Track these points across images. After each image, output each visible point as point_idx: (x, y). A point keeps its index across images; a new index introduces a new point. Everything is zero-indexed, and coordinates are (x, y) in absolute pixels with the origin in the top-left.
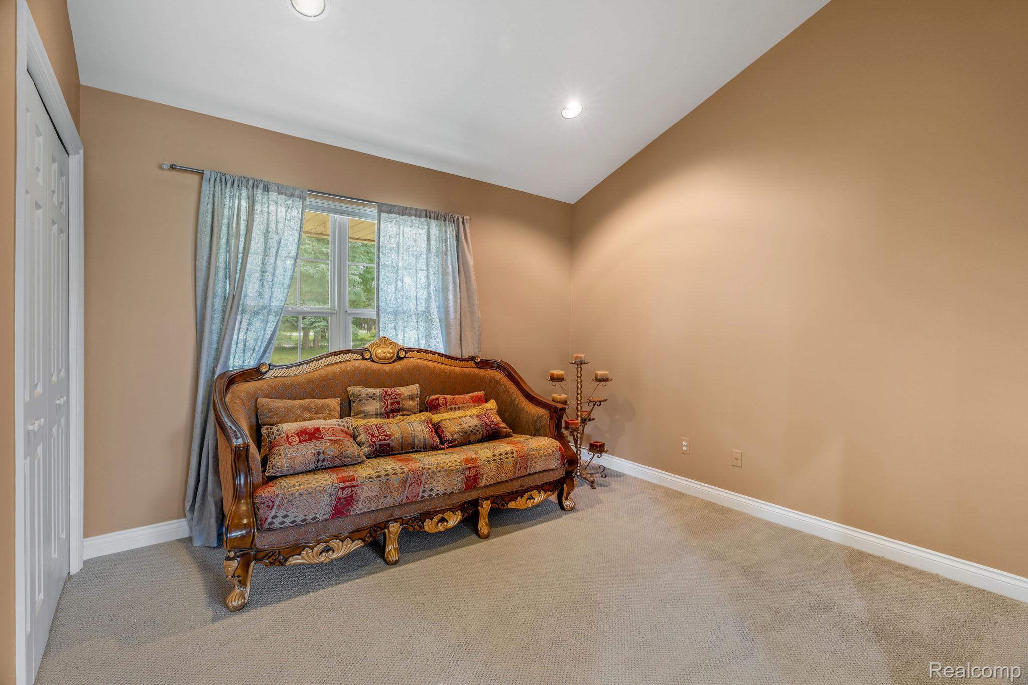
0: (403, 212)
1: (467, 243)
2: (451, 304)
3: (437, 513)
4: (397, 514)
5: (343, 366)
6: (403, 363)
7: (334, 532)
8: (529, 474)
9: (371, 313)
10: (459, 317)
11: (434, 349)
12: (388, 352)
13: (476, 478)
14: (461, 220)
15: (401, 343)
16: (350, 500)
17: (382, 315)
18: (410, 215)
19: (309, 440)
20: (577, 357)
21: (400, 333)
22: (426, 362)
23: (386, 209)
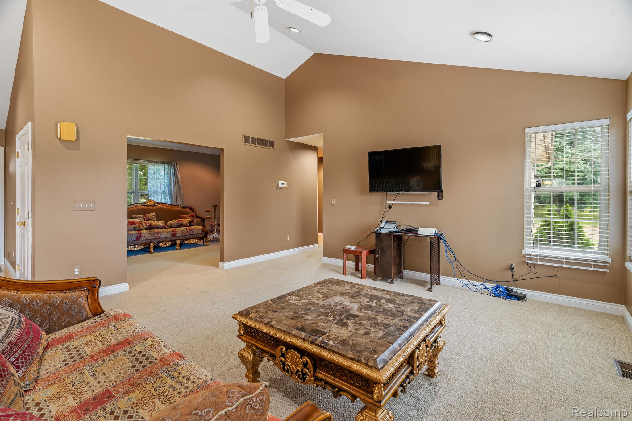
0: (156, 162)
1: (178, 171)
2: (173, 189)
3: (164, 242)
4: (153, 241)
5: (137, 207)
6: (157, 206)
7: (137, 243)
8: (192, 234)
9: (146, 192)
10: (175, 193)
11: (167, 203)
12: (152, 203)
13: (175, 234)
14: (175, 164)
15: (156, 201)
16: (140, 236)
17: (149, 193)
18: (158, 163)
19: (132, 224)
20: (214, 205)
21: (155, 198)
22: (164, 207)
23: (149, 162)
